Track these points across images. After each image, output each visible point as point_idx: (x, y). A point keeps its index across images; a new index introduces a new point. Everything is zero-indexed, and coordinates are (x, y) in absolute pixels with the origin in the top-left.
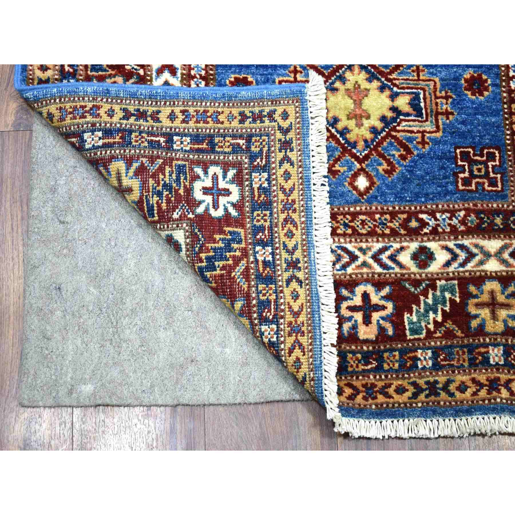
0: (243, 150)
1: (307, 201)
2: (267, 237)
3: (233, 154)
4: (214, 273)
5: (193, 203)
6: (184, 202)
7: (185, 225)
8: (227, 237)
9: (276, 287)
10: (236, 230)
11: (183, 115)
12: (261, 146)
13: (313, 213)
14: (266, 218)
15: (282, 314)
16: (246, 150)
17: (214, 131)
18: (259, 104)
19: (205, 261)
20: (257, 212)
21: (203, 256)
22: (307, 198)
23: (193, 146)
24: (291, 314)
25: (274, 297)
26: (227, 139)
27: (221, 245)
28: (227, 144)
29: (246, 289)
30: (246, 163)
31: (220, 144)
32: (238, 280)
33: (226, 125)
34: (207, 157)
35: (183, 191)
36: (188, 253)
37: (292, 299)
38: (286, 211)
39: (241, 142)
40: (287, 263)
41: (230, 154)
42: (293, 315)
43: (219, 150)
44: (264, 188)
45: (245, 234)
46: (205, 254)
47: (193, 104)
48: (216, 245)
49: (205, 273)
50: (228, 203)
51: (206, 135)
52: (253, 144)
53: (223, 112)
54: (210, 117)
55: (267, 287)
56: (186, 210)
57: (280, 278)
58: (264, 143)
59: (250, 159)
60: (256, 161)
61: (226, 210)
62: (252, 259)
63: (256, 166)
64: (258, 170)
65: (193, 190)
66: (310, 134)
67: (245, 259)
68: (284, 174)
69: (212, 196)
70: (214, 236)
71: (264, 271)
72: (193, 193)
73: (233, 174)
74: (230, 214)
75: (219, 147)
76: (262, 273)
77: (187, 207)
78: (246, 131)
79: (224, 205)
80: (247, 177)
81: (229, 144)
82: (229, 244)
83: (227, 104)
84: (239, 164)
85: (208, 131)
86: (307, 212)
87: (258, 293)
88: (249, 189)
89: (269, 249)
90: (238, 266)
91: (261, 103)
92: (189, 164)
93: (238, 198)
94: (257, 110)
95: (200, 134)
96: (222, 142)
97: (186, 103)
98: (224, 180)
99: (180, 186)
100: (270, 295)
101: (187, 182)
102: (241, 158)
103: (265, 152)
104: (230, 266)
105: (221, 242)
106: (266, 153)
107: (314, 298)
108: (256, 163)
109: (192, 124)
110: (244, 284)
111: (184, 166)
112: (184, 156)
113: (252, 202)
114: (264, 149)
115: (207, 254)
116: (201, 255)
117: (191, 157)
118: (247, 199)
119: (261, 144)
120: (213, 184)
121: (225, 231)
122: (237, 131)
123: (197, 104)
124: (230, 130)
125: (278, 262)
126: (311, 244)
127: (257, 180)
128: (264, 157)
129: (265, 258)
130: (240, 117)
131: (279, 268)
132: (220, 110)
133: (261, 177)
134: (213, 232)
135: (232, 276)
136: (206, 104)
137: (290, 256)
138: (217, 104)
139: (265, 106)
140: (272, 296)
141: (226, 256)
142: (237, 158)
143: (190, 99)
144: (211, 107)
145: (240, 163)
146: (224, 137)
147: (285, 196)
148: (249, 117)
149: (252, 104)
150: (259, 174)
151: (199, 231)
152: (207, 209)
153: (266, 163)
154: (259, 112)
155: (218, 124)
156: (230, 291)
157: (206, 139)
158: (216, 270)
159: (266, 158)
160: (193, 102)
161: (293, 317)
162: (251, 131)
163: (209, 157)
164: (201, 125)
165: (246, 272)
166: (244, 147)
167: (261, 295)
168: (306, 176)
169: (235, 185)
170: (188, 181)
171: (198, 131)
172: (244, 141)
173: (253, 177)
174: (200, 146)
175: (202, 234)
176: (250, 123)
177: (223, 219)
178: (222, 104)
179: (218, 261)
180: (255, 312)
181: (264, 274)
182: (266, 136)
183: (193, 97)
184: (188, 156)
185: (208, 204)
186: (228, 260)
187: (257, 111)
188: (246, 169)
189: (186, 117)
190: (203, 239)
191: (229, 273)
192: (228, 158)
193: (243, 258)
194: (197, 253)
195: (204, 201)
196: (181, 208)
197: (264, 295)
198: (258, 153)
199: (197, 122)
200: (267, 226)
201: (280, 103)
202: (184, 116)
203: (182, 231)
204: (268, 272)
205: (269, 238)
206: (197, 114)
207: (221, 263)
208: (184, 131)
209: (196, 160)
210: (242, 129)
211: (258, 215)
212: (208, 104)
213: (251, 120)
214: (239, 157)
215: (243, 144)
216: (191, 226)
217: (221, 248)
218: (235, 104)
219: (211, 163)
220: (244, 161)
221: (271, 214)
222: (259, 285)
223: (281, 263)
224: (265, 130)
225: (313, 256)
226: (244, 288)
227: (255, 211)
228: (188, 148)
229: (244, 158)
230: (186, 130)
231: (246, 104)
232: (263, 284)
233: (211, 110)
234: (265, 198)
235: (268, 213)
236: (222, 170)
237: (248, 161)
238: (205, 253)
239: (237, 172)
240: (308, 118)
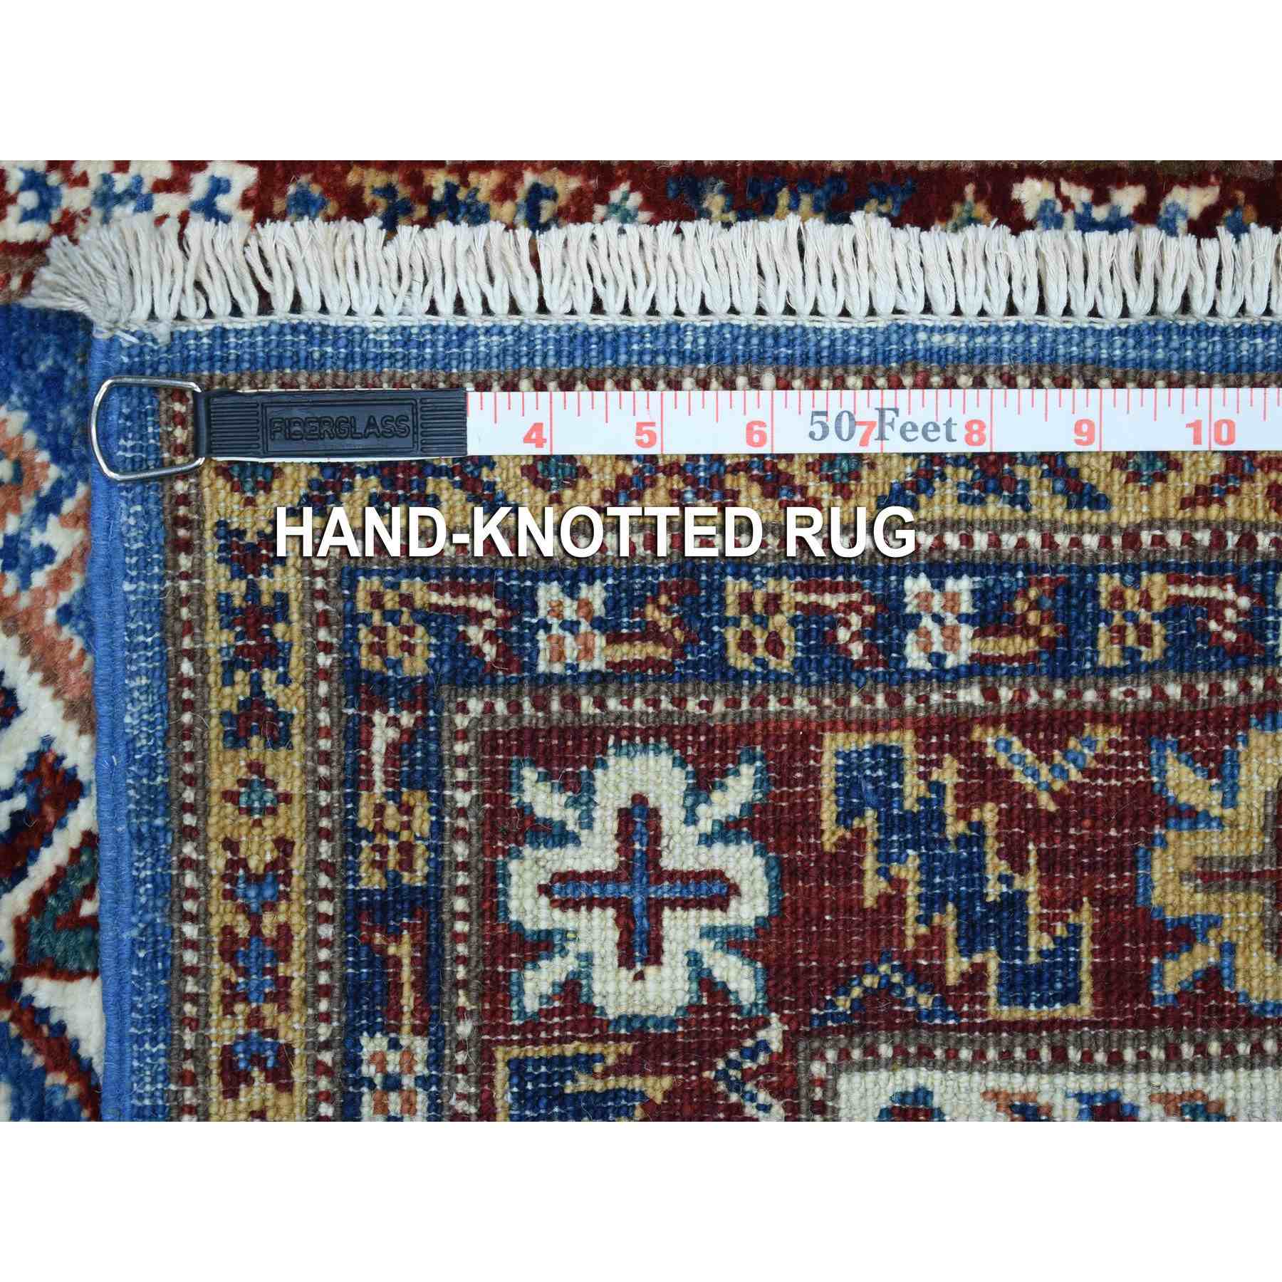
0: (424, 720)
1: (681, 355)
2: (855, 597)
3: (441, 785)
4: (1033, 903)
5: (712, 1022)
6: (707, 1074)
7: (818, 1069)
8: (872, 835)
9: (1110, 570)
10: (828, 782)
11: (249, 1081)
12: (405, 619)
13: (736, 320)
14: (758, 599)
15: (1232, 539)
16: (425, 708)
17: (327, 894)
18: (188, 628)
19: (978, 958)
20: (732, 649)
21: (955, 966)
22: (668, 354)
23: (406, 1020)
24: (1237, 491)
25: (1156, 583)
26: (365, 818)
27: (909, 868)
28: (392, 818)
29: (1115, 733)
30: (490, 709)
31: (392, 859)
32: (1075, 775)
33: (292, 821)
34: (465, 938)
35: (651, 1080)
36: (938, 1053)
37: (1163, 478)
38: (729, 482)
39: (382, 736)
40: (984, 489)
41: (440, 798)
42: (1242, 478)
43: (421, 867)
44: (612, 605)
45: (847, 727)
46: (951, 952)
47: (194, 1024)
48: (912, 892)
49: (1033, 959)
50: (691, 819)
51: (346, 942)
52: (398, 664)
53: (230, 845)
54: (255, 919)
55: (1108, 618)
56: (748, 1064)
57: (1062, 539)
58: (390, 600)
59: (467, 685)
60: (479, 650)
61: (727, 831)
62: (971, 695)
63: (504, 651)
64: (521, 638)
65: (645, 1021)
66: (350, 322)
67: (977, 734)
68: (544, 485)
69: (667, 912)
70: (869, 903)
71: (1028, 632)
72: (660, 1022)
73: (544, 787)
74: (749, 807)
75: (407, 864)
76: (1039, 641)
77: (733, 1055)
78: (327, 702)
79: (707, 840)
80: (555, 706)
81: (391, 809)
82: (908, 821)
83: (189, 820)
84: (495, 750)
85: (326, 931)
86: (734, 362)
87: (1133, 667)
88: (618, 693)
89: (916, 585)
90: (1009, 773)
91: (184, 612)
92: (509, 1043)
93: (665, 760)
94: (218, 639)
95: (345, 977)
96: (384, 850)
97: (189, 1066)
98: (576, 839)
99: (631, 1095)
100: (1146, 602)
101: (602, 1058)
102: (464, 735)
103: (434, 598)
104: (1006, 819)
105: (895, 869)
106: (440, 590)
107: (1160, 354)
108: (490, 651)
109: (292, 1028)
110: (1092, 744)
111: (517, 1067)
112: (464, 1069)
113: (683, 679)
114: (418, 603)
115: (951, 941)
116: (952, 979)
117: (465, 1029)
118: (665, 704)
119: (392, 616)
120: (603, 904)
121: (842, 843)
122: (325, 758)
123: (194, 999)
124: (324, 798)
125: (981, 540)
126: (887, 340)
127: (571, 647)
128: (461, 601)
129: (961, 618)
130: (255, 740)
131: (1009, 541)
132: (218, 863)
133: (555, 622)
134: (849, 910)
135: (1052, 808)
136: (194, 945)
137: (949, 470)
138: (190, 879)
139: (201, 588)
140: (1154, 594)
141: (959, 839)
142: (463, 761)
143: (168, 1039)
144: (208, 915)
145: (489, 743)
146: (358, 834)
147: (654, 483)
148: (256, 683)
149: (186, 668)
150: (541, 635)
151: (847, 993)
152: (732, 941)
153: (490, 590)
154: (230, 626)
155: (289, 874)
156: (1120, 826)
157: (369, 943)
158: (1024, 894)
159: (466, 591)
160: (184, 1021)
161: (1252, 479)
162: (325, 674)
163: (461, 926)
164: (294, 970)
165: (1035, 733)
166: (406, 719)
167: (1146, 655)
168: (558, 354)
169: (598, 773)
170: (598, 1048)
171: (325, 991)
172: (378, 718)
173: (557, 668)
174: (406, 975)
175: (862, 971)
176: (284, 680)
177: (778, 849)
178: (188, 849)
179: (984, 881)
180: (1216, 690)
181: (1046, 631)
182: (353, 586)
183: (155, 1023)
184: (461, 1045)
185: (709, 933)
186: (980, 826)
187: (226, 637)
188: (515, 707)
189: (258, 1060)
190: (883, 968)
191: (1039, 823)
192: (463, 812)
193: (971, 746)
194: (943, 1002)
195: (694, 959)
196: (737, 1086)
197: (1145, 636)
198: (439, 635)
199: (281, 994)
200: (800, 597)
201: (184, 499)
202: (256, 1072)
203: (843, 1083)
204: (1036, 605)
205: (859, 587)
206: (246, 999)
207: (995, 866)
208: (328, 1071)
209: (481, 997)
210: (318, 731)
211: (747, 643)
212: (190, 931)
213: (268, 676)
214: (461, 748)
215: (395, 722)
216: (823, 1033)
217: (927, 868)
218: (188, 768)
219: (494, 917)
220: (479, 721)
221: (741, 567)
222: (1102, 660)
223: (985, 525)
224: (323, 595)
225: (950, 339)
226: (1110, 743)
227: (724, 659)
228: (420, 1047)
229: (461, 721)
230: (327, 1057)
231: (188, 705)
232: (1094, 642)
233: (222, 914)
234: (663, 600)
235: (734, 587)
236: (527, 850)
237: (480, 696)
238: (943, 956)
239: (534, 764)
240: (265, 331)
